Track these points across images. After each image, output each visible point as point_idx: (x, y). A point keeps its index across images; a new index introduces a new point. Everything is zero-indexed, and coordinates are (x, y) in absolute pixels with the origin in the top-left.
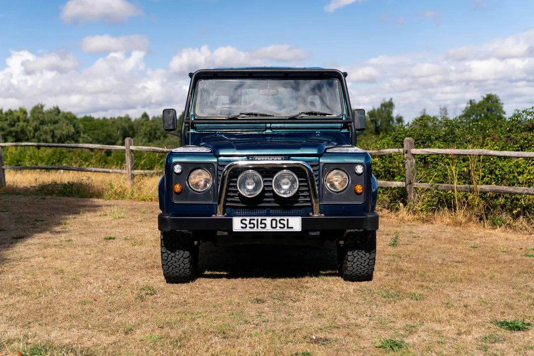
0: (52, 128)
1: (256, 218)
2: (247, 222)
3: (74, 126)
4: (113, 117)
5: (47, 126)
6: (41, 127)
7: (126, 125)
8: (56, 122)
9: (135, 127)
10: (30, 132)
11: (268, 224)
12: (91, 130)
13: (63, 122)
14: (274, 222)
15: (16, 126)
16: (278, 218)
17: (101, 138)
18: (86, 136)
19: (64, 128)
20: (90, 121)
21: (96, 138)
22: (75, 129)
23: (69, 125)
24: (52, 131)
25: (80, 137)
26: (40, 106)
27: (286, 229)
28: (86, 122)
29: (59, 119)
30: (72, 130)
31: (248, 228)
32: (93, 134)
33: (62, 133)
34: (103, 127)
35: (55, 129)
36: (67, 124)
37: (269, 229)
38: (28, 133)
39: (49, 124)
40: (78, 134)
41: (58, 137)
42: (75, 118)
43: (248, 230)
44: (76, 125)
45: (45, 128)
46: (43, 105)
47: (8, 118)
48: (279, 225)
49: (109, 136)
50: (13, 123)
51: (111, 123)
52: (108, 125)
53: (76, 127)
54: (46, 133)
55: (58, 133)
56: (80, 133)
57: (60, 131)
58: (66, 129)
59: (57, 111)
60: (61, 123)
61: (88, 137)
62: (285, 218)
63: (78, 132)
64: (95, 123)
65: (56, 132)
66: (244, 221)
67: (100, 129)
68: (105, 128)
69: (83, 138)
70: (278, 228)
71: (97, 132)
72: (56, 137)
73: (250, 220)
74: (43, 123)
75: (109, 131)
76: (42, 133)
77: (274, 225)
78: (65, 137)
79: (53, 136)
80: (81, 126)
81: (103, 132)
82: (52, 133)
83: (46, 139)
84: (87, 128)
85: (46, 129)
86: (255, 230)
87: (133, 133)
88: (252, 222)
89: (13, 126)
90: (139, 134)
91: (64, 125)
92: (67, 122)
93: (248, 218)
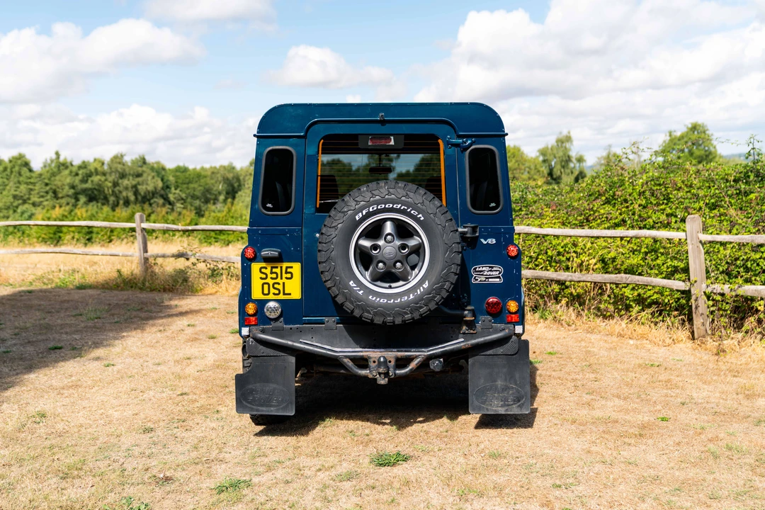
0: (134, 183)
3: (162, 180)
4: (213, 165)
5: (129, 180)
6: (120, 181)
7: (230, 176)
8: (139, 175)
9: (241, 178)
10: (108, 188)
12: (185, 184)
13: (149, 175)
15: (89, 182)
17: (197, 193)
18: (177, 191)
19: (149, 182)
20: (183, 172)
21: (191, 194)
22: (164, 183)
23: (156, 178)
24: (135, 187)
25: (171, 193)
26: (119, 155)
28: (178, 174)
29: (143, 171)
30: (160, 184)
32: (188, 188)
33: (146, 188)
34: (199, 180)
35: (139, 184)
36: (153, 177)
38: (106, 189)
39: (131, 178)
40: (168, 190)
41: (142, 193)
42: (164, 169)
44: (166, 178)
45: (125, 182)
46: (123, 154)
47: (80, 172)
49: (208, 191)
50: (86, 178)
51: (209, 173)
52: (205, 177)
53: (165, 180)
54: (126, 188)
55: (142, 189)
56: (170, 188)
57: (144, 187)
58: (151, 183)
59: (142, 161)
60: (145, 175)
61: (180, 193)
63: (168, 187)
64: (190, 175)
65: (139, 187)
67: (196, 182)
68: (202, 181)
69: (175, 193)
71: (191, 186)
72: (140, 194)
74: (123, 176)
75: (207, 184)
76: (121, 189)
78: (151, 195)
79: (136, 193)
80: (171, 179)
81: (200, 186)
82: (134, 189)
83: (127, 197)
84: (180, 181)
85: (127, 185)
87: (240, 185)
89: (86, 181)
90: (247, 186)
91: (150, 178)
92: (153, 174)
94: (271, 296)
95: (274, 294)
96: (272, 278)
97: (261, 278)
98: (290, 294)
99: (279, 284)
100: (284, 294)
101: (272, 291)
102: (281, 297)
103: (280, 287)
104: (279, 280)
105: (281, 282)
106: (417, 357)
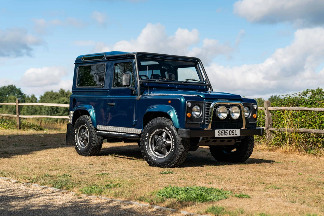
1: (224, 130)
2: (220, 132)
11: (228, 133)
14: (230, 132)
16: (232, 130)
27: (234, 136)
31: (221, 135)
37: (228, 136)
43: (221, 136)
48: (232, 133)
62: (234, 130)
66: (219, 132)
70: (232, 135)
73: (222, 131)
77: (230, 134)
86: (223, 136)
88: (223, 132)
93: (221, 130)
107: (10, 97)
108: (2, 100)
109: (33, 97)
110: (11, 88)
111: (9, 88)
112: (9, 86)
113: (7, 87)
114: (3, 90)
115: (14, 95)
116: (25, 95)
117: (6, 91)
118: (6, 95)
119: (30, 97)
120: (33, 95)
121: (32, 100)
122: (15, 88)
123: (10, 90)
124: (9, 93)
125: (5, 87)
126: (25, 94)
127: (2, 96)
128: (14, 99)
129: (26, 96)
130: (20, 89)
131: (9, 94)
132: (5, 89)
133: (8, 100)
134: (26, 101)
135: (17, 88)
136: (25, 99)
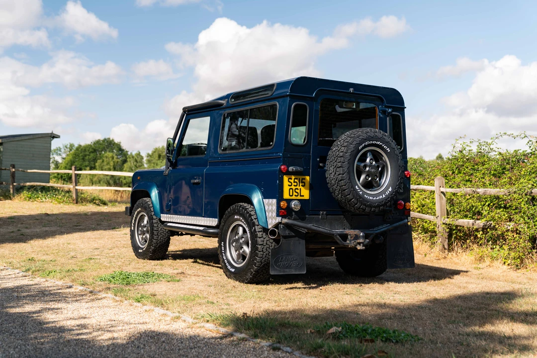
94: (294, 197)
95: (295, 195)
96: (294, 185)
97: (289, 185)
98: (303, 196)
99: (298, 189)
100: (301, 196)
101: (295, 194)
102: (299, 197)
103: (298, 191)
104: (298, 187)
105: (299, 188)
106: (372, 234)
107: (106, 155)
108: (96, 158)
109: (139, 154)
110: (107, 141)
111: (106, 141)
112: (105, 139)
113: (102, 141)
114: (97, 145)
115: (113, 152)
116: (127, 152)
117: (101, 146)
118: (102, 151)
119: (134, 153)
120: (138, 153)
121: (137, 159)
122: (113, 143)
123: (106, 144)
124: (106, 149)
125: (99, 140)
126: (127, 150)
127: (95, 154)
128: (111, 157)
129: (129, 153)
130: (120, 143)
131: (105, 151)
132: (100, 144)
133: (103, 158)
134: (128, 160)
135: (116, 142)
136: (128, 157)
